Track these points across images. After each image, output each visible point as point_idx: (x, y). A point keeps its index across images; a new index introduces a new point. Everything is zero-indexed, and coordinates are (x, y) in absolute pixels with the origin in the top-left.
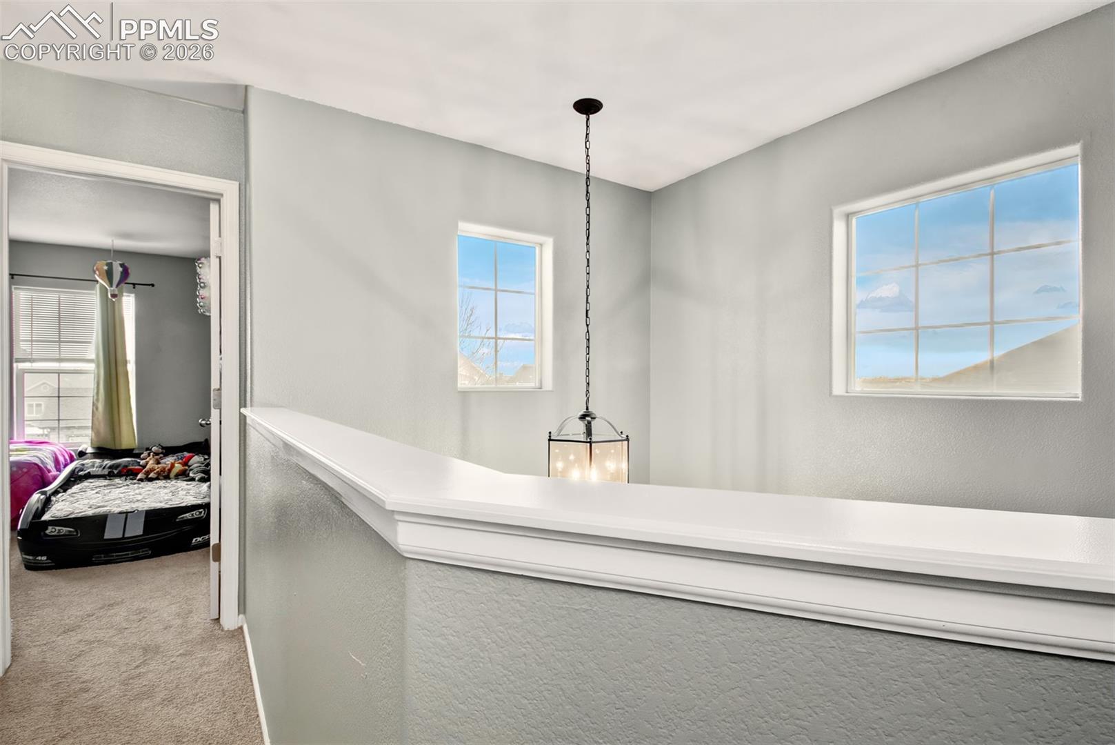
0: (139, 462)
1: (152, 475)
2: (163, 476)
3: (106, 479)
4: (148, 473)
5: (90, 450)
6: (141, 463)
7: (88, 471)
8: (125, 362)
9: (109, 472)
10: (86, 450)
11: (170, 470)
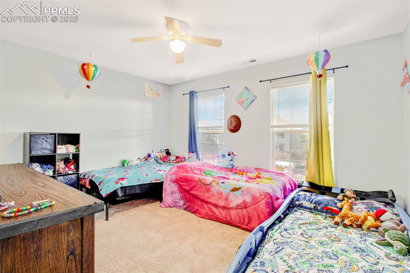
0: (336, 203)
1: (347, 222)
2: (357, 225)
3: (312, 212)
4: (343, 218)
5: (306, 184)
6: (338, 205)
7: (301, 202)
8: (327, 125)
9: (315, 207)
10: (303, 183)
11: (363, 222)
